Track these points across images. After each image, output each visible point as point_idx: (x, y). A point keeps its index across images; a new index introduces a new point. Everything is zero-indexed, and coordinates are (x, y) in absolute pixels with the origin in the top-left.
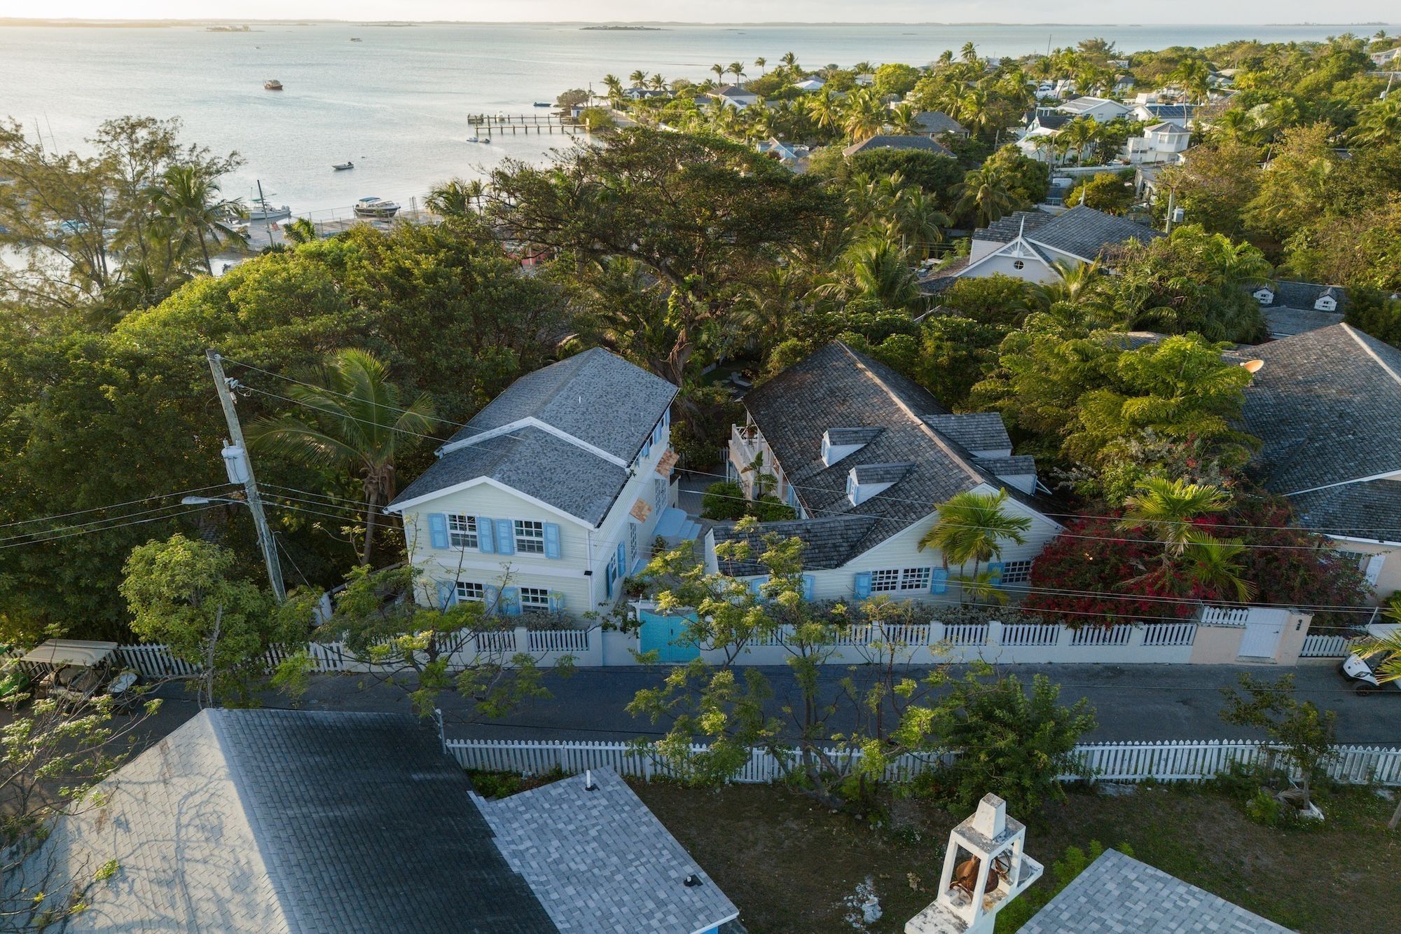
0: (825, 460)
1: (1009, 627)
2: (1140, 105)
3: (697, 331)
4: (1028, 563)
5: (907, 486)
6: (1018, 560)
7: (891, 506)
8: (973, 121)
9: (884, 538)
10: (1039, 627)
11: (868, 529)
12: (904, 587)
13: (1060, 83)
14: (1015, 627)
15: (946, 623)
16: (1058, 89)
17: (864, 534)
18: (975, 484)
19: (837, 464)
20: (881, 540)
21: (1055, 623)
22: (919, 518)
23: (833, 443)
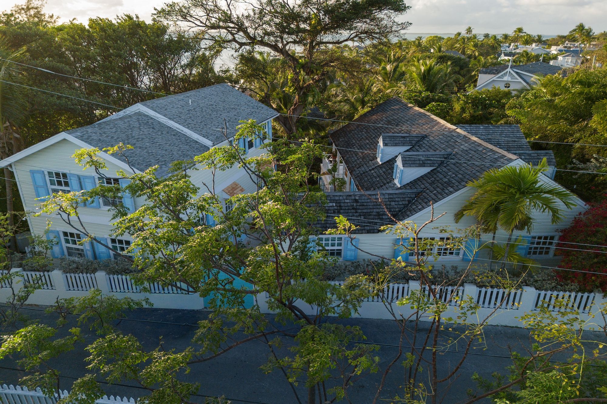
0: (379, 160)
1: (543, 293)
2: (554, 50)
3: (305, 95)
4: (552, 238)
5: (445, 169)
6: (543, 234)
7: (430, 184)
8: (471, 55)
9: (424, 208)
10: (573, 294)
11: (409, 202)
12: (439, 254)
13: (512, 44)
14: (549, 293)
15: (480, 285)
16: (511, 47)
17: (406, 206)
18: (510, 160)
19: (387, 162)
20: (420, 210)
21: (590, 292)
22: (456, 191)
23: (385, 144)
